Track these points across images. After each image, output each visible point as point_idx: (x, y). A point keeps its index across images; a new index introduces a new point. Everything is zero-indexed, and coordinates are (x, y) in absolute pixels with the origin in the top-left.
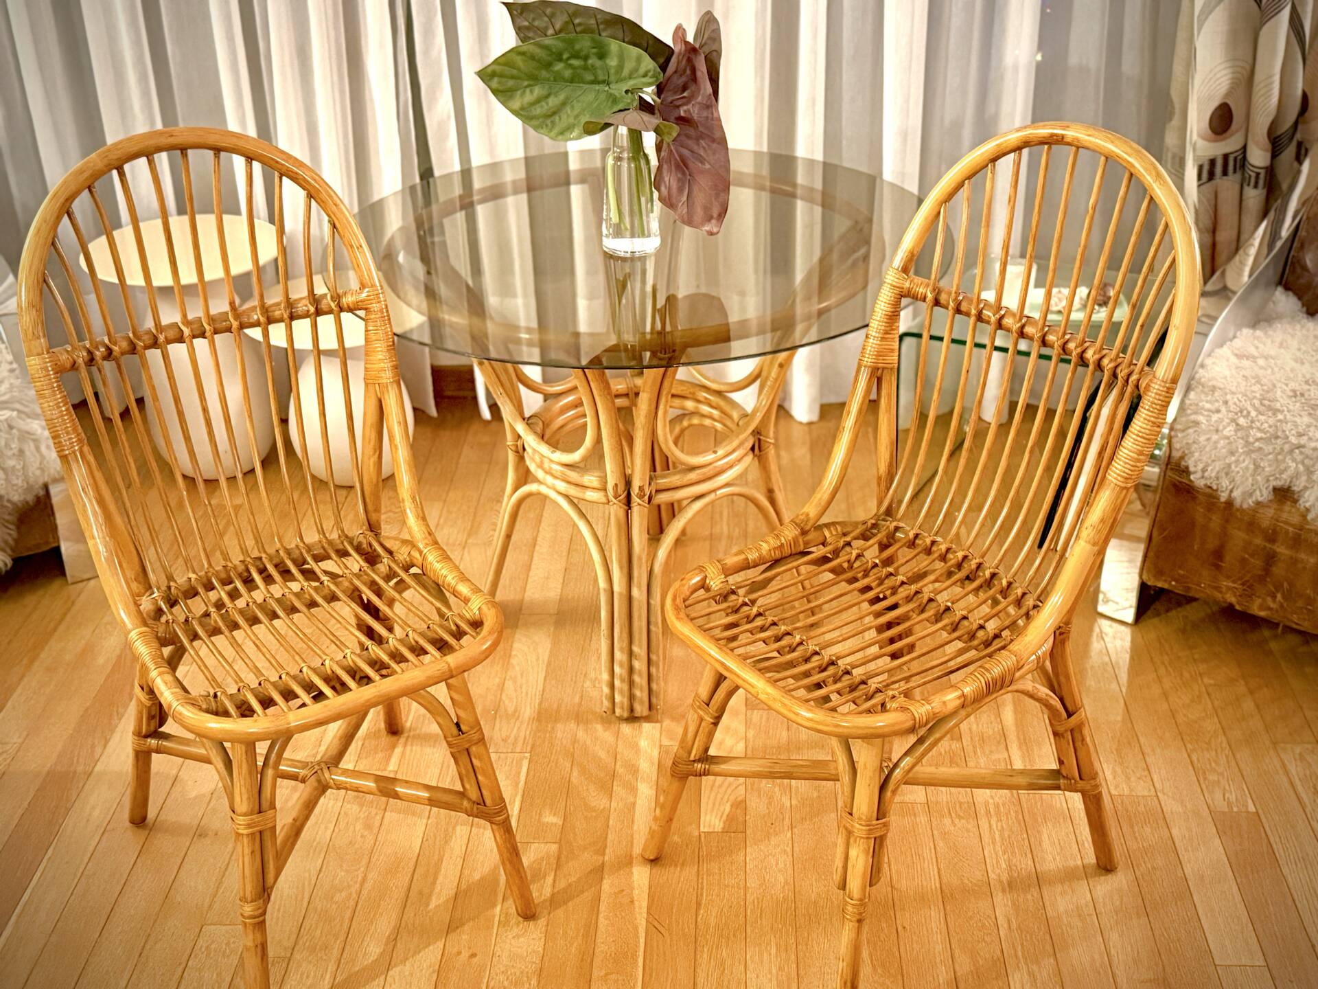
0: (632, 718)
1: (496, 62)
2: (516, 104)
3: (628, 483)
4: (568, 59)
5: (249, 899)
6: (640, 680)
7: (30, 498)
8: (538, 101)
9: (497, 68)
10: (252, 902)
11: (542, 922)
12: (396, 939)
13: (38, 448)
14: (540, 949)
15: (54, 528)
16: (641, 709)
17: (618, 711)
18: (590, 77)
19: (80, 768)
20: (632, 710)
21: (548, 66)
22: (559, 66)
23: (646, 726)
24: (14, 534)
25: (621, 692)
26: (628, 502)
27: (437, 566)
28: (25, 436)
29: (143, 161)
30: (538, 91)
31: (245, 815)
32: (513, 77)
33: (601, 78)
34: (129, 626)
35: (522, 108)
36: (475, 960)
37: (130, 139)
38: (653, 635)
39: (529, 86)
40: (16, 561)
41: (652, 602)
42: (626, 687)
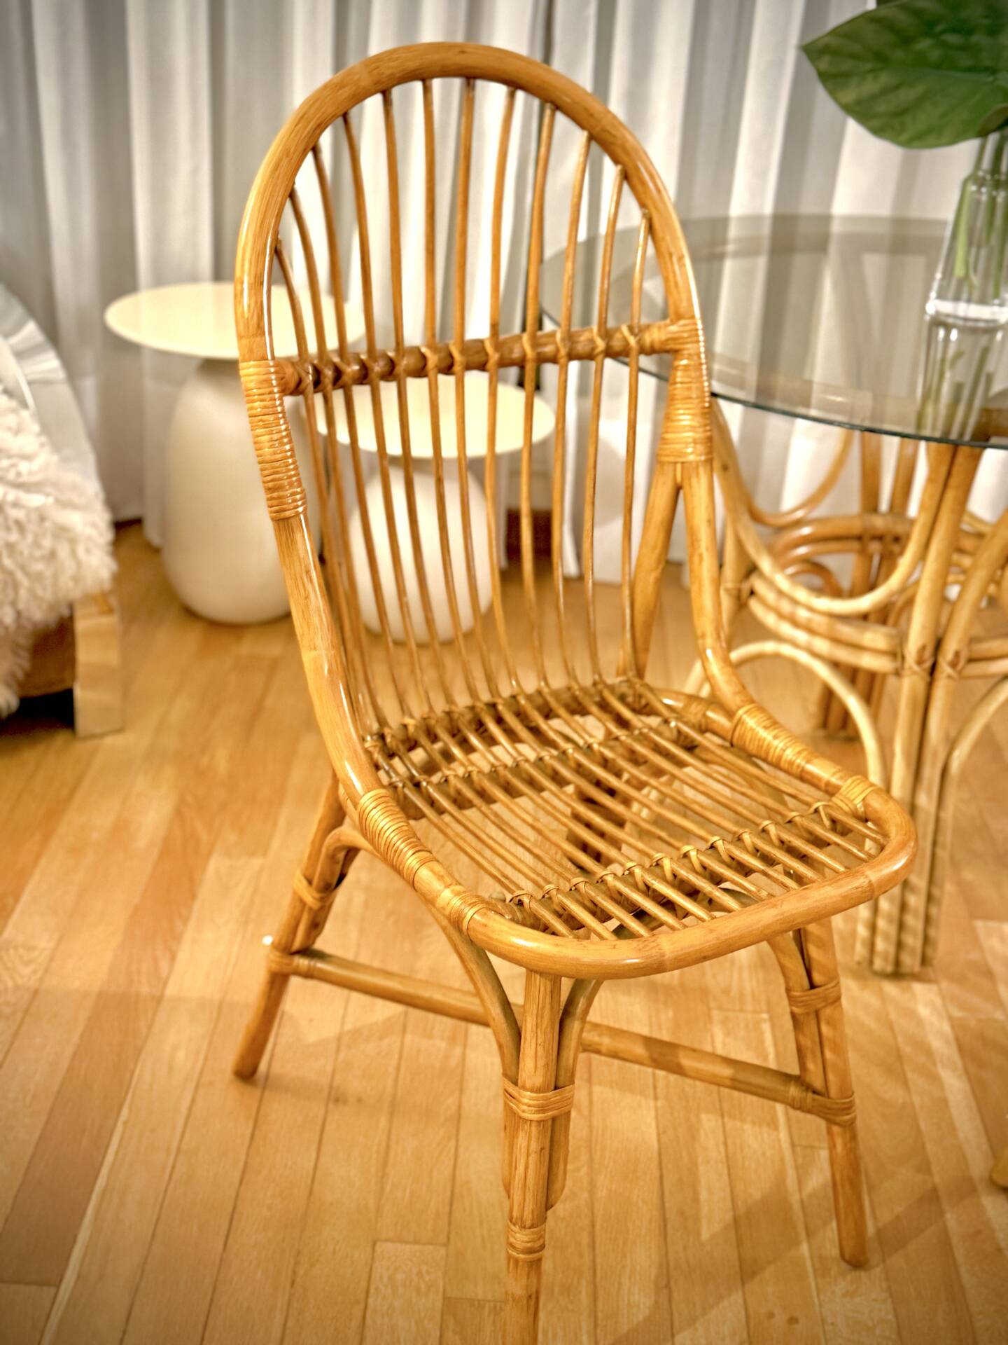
0: (897, 974)
1: (836, 32)
2: (850, 95)
3: (938, 645)
4: (943, 32)
5: (528, 1223)
6: (914, 922)
7: (52, 619)
8: (884, 92)
9: (834, 42)
10: (532, 1226)
11: (877, 1271)
12: (667, 1286)
13: (73, 553)
14: (891, 1317)
15: (71, 662)
16: (910, 962)
17: (878, 964)
18: (966, 61)
19: (145, 990)
20: (897, 963)
21: (906, 40)
22: (924, 44)
23: (918, 987)
24: (26, 664)
25: (886, 937)
26: (933, 670)
27: (763, 733)
28: (62, 532)
29: (418, 86)
30: (885, 79)
31: (538, 1090)
32: (853, 56)
33: (986, 62)
34: (358, 786)
35: (859, 102)
36: (799, 1328)
37: (409, 49)
38: (938, 862)
39: (871, 71)
40: (25, 701)
41: (943, 815)
42: (893, 930)
